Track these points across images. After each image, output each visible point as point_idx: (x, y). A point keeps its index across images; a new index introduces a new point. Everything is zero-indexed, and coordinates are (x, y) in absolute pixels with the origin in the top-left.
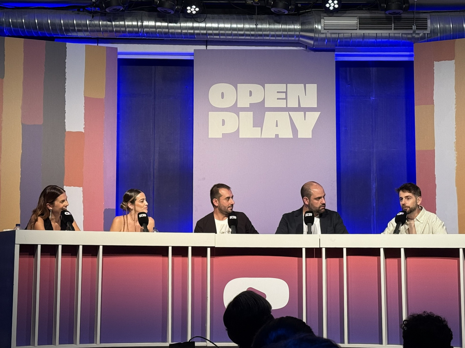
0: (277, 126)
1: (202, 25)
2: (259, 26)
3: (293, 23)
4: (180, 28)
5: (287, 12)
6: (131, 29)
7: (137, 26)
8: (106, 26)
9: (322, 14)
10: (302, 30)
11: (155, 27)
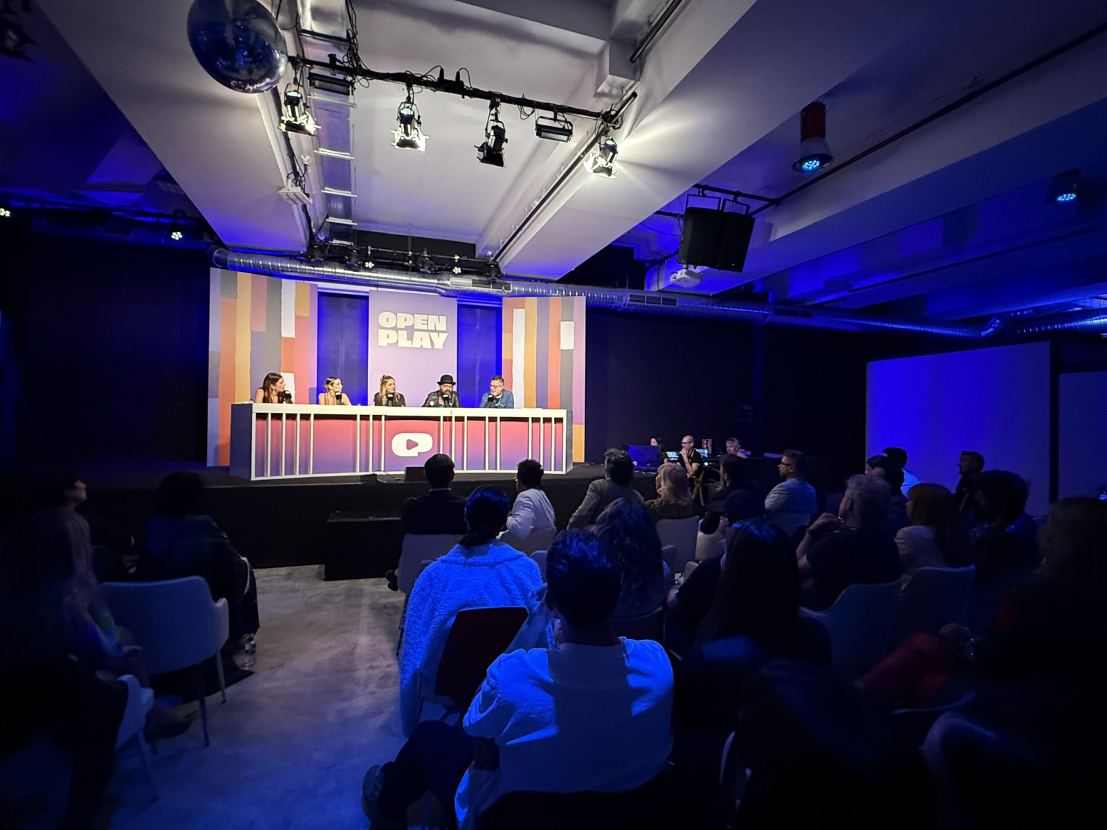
0: (422, 340)
1: (375, 275)
2: (412, 279)
3: (433, 278)
4: (361, 275)
5: (430, 272)
6: (328, 274)
7: (332, 272)
8: (310, 270)
9: (451, 275)
10: (438, 284)
11: (344, 273)
